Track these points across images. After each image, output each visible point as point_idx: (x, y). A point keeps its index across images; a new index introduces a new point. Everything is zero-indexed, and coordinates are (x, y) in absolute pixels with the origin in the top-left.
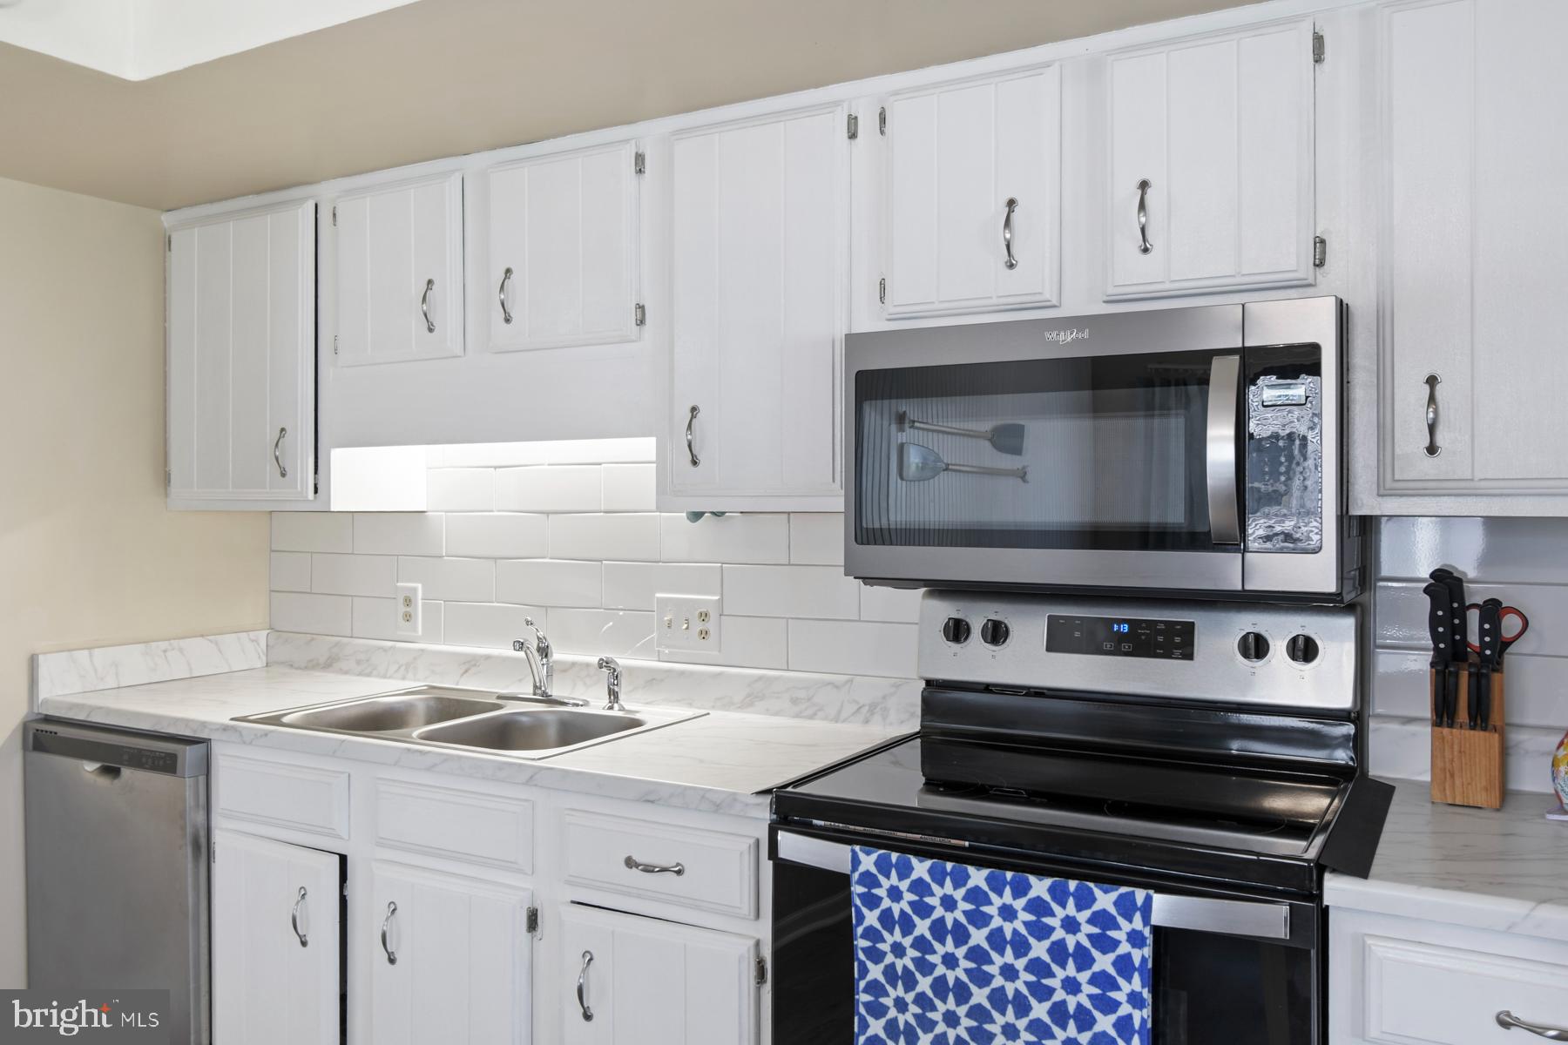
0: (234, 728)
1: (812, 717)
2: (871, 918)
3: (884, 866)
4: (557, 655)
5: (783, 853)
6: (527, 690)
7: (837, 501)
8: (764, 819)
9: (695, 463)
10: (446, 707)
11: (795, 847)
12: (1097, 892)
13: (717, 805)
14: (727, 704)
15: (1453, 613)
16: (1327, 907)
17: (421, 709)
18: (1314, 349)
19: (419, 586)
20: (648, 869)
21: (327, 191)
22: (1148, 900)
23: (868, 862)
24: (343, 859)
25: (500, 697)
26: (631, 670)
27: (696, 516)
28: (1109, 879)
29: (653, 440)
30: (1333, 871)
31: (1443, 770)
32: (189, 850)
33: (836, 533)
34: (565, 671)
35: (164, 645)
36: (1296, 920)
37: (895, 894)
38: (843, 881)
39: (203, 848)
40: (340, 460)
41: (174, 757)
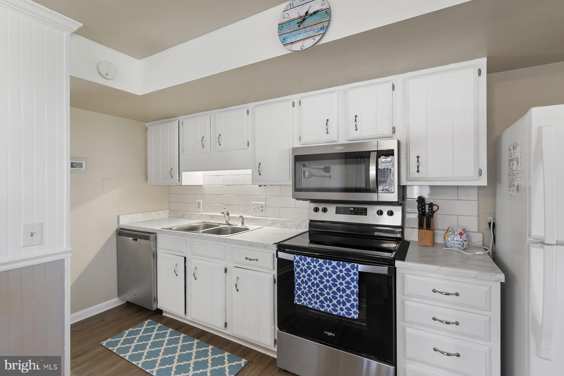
0: (162, 231)
1: (285, 228)
2: (298, 270)
3: (301, 259)
4: (231, 215)
5: (279, 256)
6: (224, 222)
7: (290, 182)
8: (275, 249)
9: (260, 175)
10: (207, 226)
11: (282, 255)
12: (347, 264)
13: (265, 246)
14: (267, 225)
15: (423, 205)
16: (396, 267)
17: (202, 226)
18: (393, 150)
19: (201, 201)
20: (250, 260)
21: (181, 118)
22: (358, 266)
23: (297, 258)
24: (185, 258)
25: (218, 224)
26: (247, 218)
27: (260, 186)
28: (349, 261)
29: (251, 170)
30: (397, 260)
31: (420, 239)
32: (152, 256)
33: (290, 190)
34: (232, 218)
35: (146, 213)
36: (389, 270)
37: (303, 265)
38: (292, 262)
39: (155, 256)
40: (184, 174)
41: (149, 237)
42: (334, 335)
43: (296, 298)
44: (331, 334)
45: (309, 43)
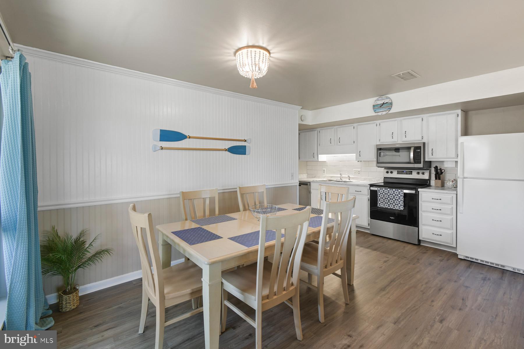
0: (312, 181)
2: (379, 193)
3: (380, 189)
4: (343, 176)
5: (371, 189)
6: (339, 179)
7: (375, 160)
8: (369, 186)
9: (360, 156)
12: (399, 190)
13: (364, 186)
14: (361, 180)
15: (437, 170)
16: (419, 191)
18: (420, 147)
19: (326, 169)
20: (358, 192)
21: (318, 129)
22: (403, 191)
23: (379, 189)
26: (351, 177)
27: (359, 161)
29: (355, 154)
30: (419, 188)
31: (436, 184)
33: (375, 163)
36: (416, 192)
37: (381, 191)
38: (377, 190)
39: (310, 192)
40: (320, 156)
41: (307, 184)
42: (394, 218)
43: (378, 204)
44: (393, 218)
45: (384, 113)
